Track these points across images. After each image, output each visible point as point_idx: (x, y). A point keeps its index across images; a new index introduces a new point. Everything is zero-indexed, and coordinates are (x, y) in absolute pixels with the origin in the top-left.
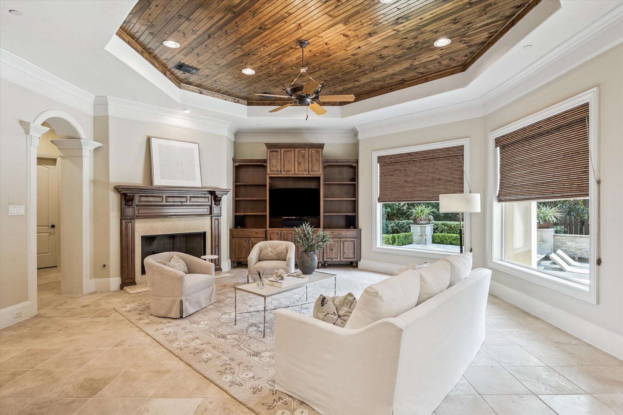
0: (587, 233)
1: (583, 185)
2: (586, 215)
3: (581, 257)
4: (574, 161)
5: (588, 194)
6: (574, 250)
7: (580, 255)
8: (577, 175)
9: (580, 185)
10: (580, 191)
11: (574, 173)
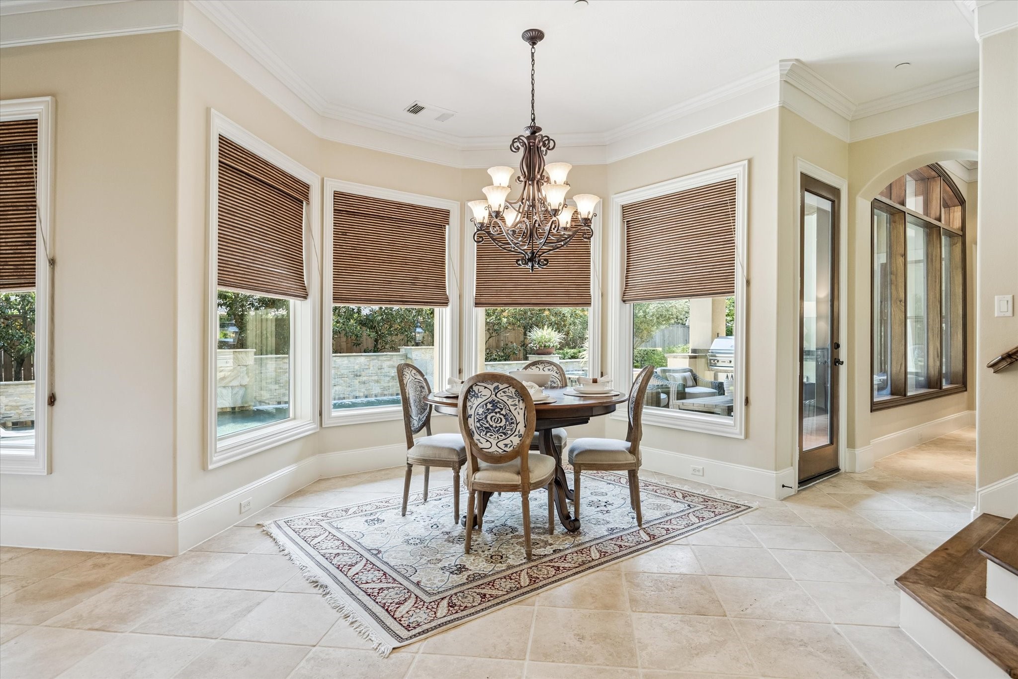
0: (29, 377)
1: (25, 267)
2: (27, 345)
3: (17, 421)
4: (8, 221)
5: (35, 283)
6: (5, 410)
7: (15, 419)
8: (13, 248)
9: (19, 267)
10: (19, 277)
11: (9, 244)
